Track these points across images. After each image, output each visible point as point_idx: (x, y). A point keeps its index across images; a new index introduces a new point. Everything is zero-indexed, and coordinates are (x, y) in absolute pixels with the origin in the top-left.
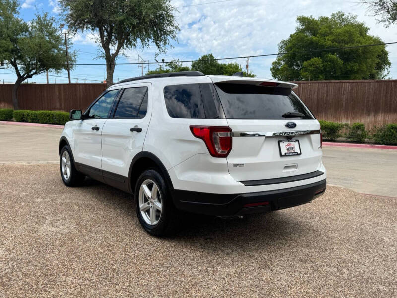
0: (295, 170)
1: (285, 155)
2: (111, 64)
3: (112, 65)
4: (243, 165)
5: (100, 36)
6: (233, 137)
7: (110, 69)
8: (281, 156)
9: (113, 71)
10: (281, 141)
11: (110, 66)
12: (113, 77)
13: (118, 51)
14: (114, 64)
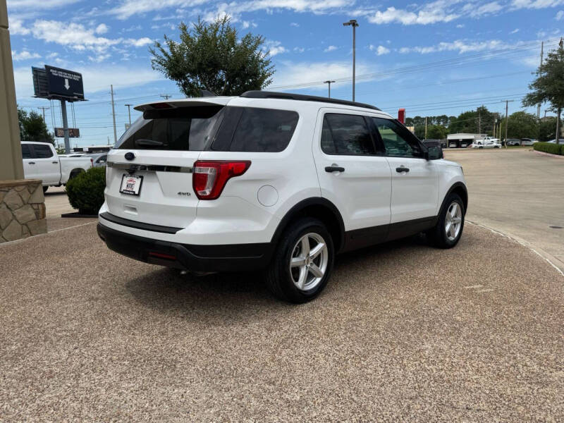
1: (124, 193)
8: (120, 192)
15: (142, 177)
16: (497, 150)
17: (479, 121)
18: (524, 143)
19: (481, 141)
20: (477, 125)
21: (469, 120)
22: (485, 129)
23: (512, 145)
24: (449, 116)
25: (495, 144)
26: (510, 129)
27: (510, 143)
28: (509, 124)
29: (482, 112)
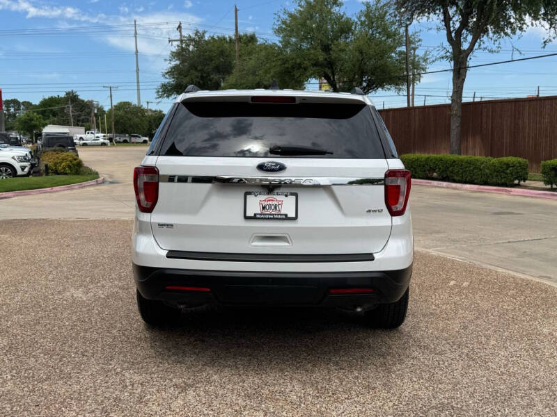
0: (287, 244)
1: (255, 218)
2: (460, 69)
3: (461, 71)
4: (172, 225)
5: (443, 23)
6: (160, 184)
7: (459, 78)
8: (246, 218)
9: (464, 80)
10: (250, 193)
11: (459, 71)
12: (464, 90)
13: (473, 44)
14: (466, 68)
15: (296, 195)
16: (104, 148)
17: (70, 109)
18: (133, 139)
19: (83, 136)
20: (67, 115)
21: (55, 108)
22: (78, 121)
23: (119, 142)
24: (21, 101)
25: (102, 140)
26: (117, 123)
27: (118, 139)
28: (115, 116)
29: (72, 98)
